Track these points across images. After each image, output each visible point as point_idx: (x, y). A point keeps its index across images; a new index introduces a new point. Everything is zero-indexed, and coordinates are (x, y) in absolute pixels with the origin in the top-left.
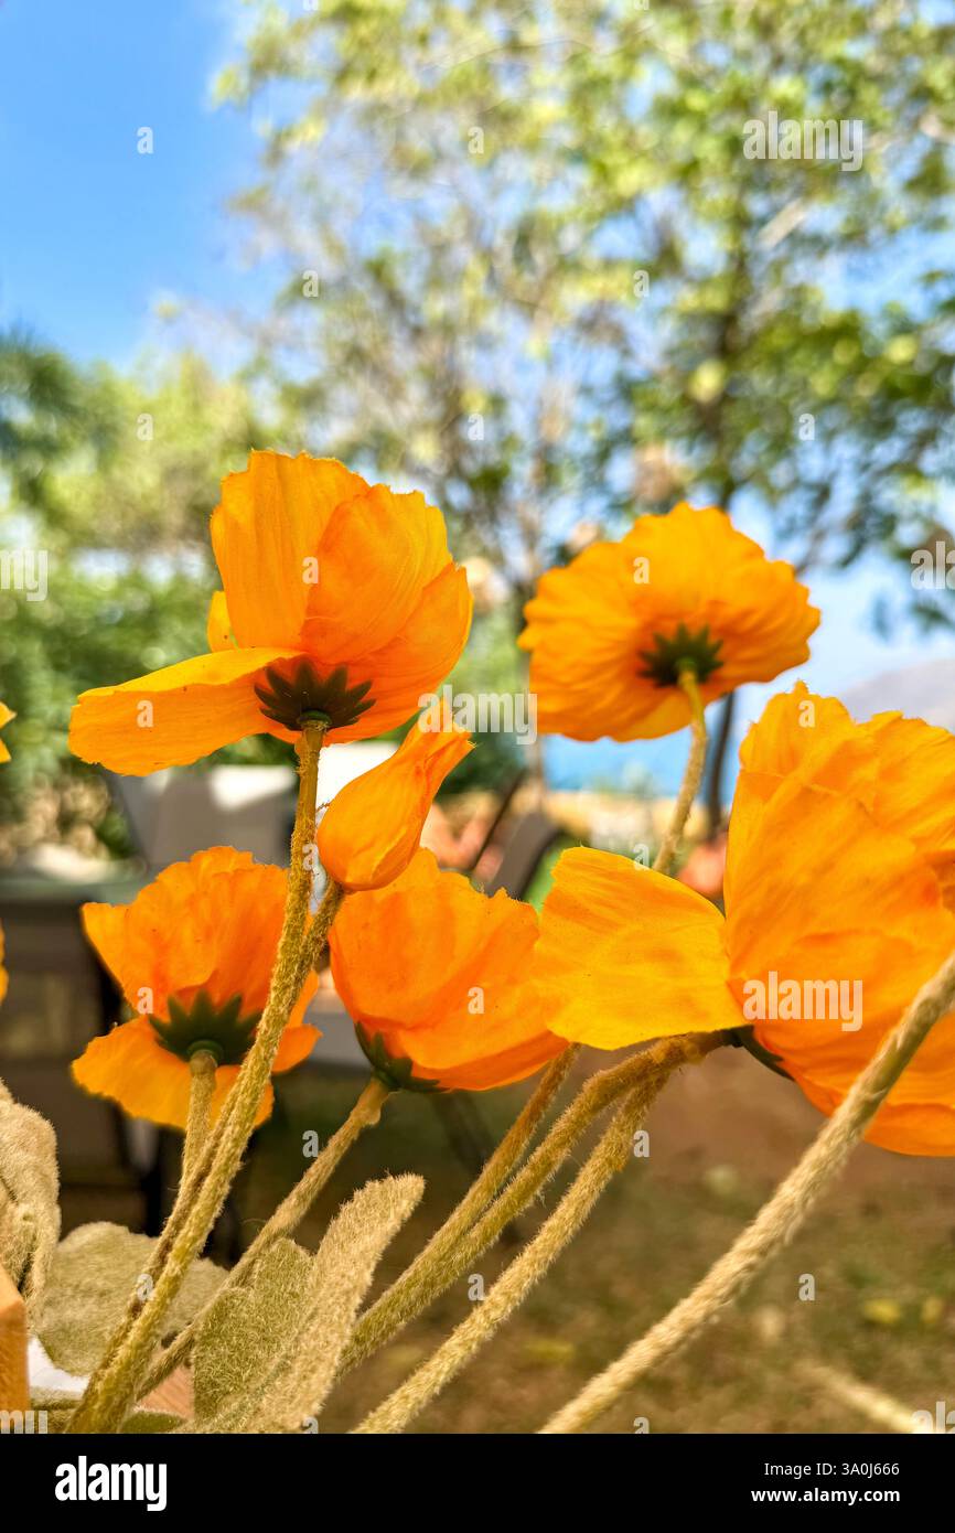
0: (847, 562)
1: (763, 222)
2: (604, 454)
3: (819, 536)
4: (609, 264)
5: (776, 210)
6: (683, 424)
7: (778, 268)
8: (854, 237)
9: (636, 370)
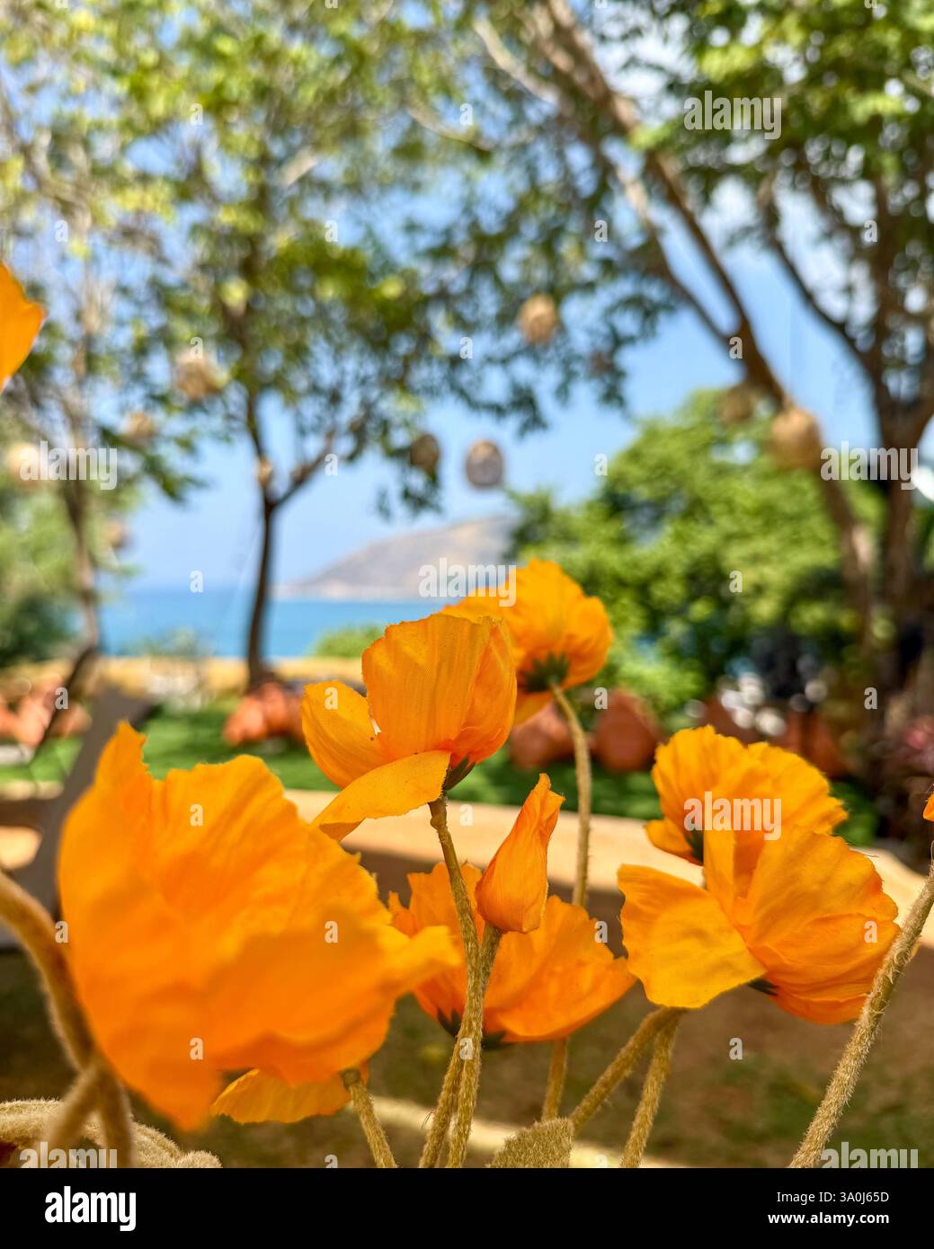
0: (352, 458)
1: (280, 163)
2: (142, 350)
3: (331, 435)
4: (144, 178)
5: (292, 153)
6: (214, 328)
7: (293, 204)
8: (354, 188)
9: (171, 277)
